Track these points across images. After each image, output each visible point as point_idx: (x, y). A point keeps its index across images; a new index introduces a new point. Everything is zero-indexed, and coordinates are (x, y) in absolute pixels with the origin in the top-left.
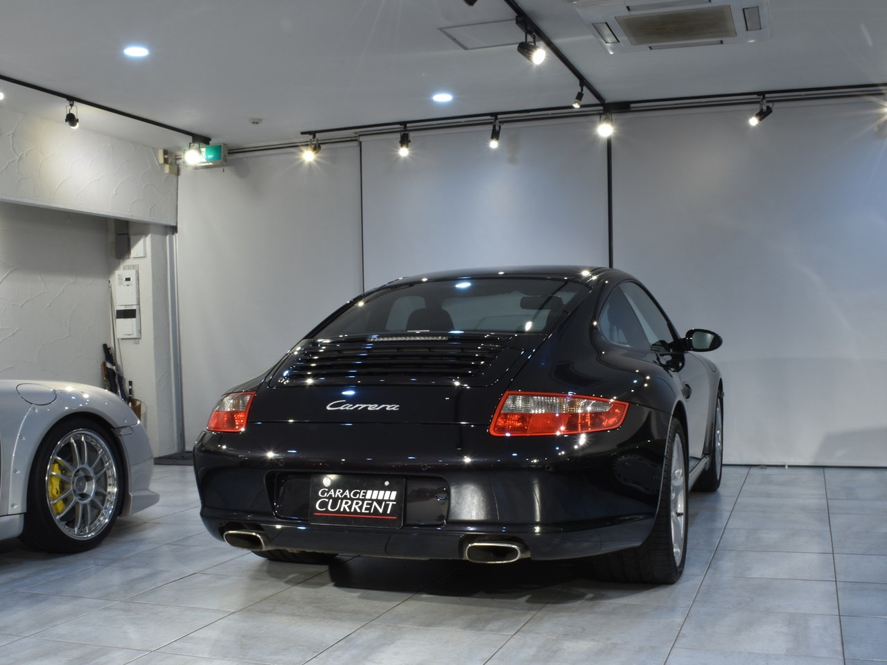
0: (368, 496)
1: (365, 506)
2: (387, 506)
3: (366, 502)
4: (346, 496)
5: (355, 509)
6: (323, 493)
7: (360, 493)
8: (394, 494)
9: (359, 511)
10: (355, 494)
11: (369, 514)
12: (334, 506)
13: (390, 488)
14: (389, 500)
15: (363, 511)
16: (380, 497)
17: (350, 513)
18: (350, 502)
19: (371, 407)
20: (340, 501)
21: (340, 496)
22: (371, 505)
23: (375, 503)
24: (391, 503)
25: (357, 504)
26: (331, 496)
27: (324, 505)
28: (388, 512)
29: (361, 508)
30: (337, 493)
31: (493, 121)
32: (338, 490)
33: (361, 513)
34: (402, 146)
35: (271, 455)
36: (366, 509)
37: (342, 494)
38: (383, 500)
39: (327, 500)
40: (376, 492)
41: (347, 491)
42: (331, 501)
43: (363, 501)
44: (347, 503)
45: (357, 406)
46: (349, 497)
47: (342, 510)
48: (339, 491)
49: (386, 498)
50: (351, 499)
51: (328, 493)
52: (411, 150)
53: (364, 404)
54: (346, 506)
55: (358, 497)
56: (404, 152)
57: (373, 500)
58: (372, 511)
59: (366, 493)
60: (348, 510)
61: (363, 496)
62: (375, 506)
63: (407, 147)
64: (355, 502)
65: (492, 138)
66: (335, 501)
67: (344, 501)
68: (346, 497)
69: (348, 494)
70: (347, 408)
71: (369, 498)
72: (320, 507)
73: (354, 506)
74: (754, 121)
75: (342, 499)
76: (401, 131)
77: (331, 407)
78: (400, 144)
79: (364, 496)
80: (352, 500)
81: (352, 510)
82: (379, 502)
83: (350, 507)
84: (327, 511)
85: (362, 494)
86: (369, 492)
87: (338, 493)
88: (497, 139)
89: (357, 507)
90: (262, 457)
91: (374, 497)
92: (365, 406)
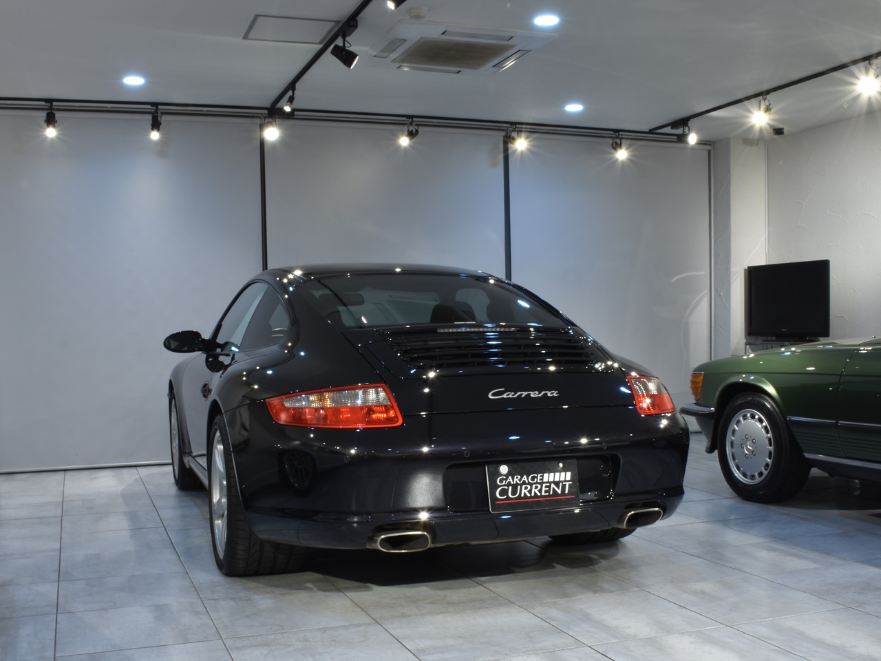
0: (545, 479)
1: (544, 489)
2: (564, 487)
3: (544, 485)
4: (524, 481)
5: (535, 493)
6: (501, 481)
7: (537, 477)
8: (569, 474)
9: (539, 494)
10: (533, 479)
11: (549, 496)
12: (514, 493)
13: (565, 470)
14: (565, 481)
15: (543, 494)
16: (557, 479)
17: (531, 497)
18: (529, 487)
19: (533, 394)
20: (519, 487)
21: (519, 482)
22: (549, 487)
23: (553, 485)
24: (567, 484)
25: (536, 487)
26: (509, 483)
27: (504, 492)
28: (567, 492)
29: (540, 491)
30: (515, 479)
31: (153, 111)
32: (515, 477)
33: (541, 496)
34: (48, 126)
35: (425, 449)
36: (546, 492)
37: (520, 480)
38: (559, 482)
39: (506, 488)
40: (552, 475)
41: (525, 476)
42: (510, 488)
43: (541, 484)
44: (526, 488)
45: (519, 393)
46: (527, 482)
47: (522, 495)
48: (517, 478)
49: (562, 479)
50: (529, 484)
51: (506, 480)
52: (59, 131)
53: (525, 391)
54: (526, 491)
55: (535, 481)
56: (51, 132)
57: (551, 483)
58: (551, 493)
59: (543, 476)
60: (529, 495)
61: (540, 479)
62: (553, 488)
63: (54, 127)
64: (534, 486)
65: (153, 129)
66: (515, 487)
67: (524, 487)
68: (524, 483)
69: (526, 479)
70: (510, 396)
71: (547, 481)
72: (500, 495)
73: (533, 490)
74: (404, 141)
75: (521, 485)
76: (47, 109)
77: (493, 395)
78: (45, 124)
79: (542, 479)
80: (531, 485)
81: (533, 495)
82: (557, 484)
83: (530, 492)
84: (508, 498)
85: (539, 478)
86: (546, 475)
87: (517, 479)
88: (158, 130)
89: (536, 491)
90: (417, 452)
91: (551, 480)
92: (527, 393)
